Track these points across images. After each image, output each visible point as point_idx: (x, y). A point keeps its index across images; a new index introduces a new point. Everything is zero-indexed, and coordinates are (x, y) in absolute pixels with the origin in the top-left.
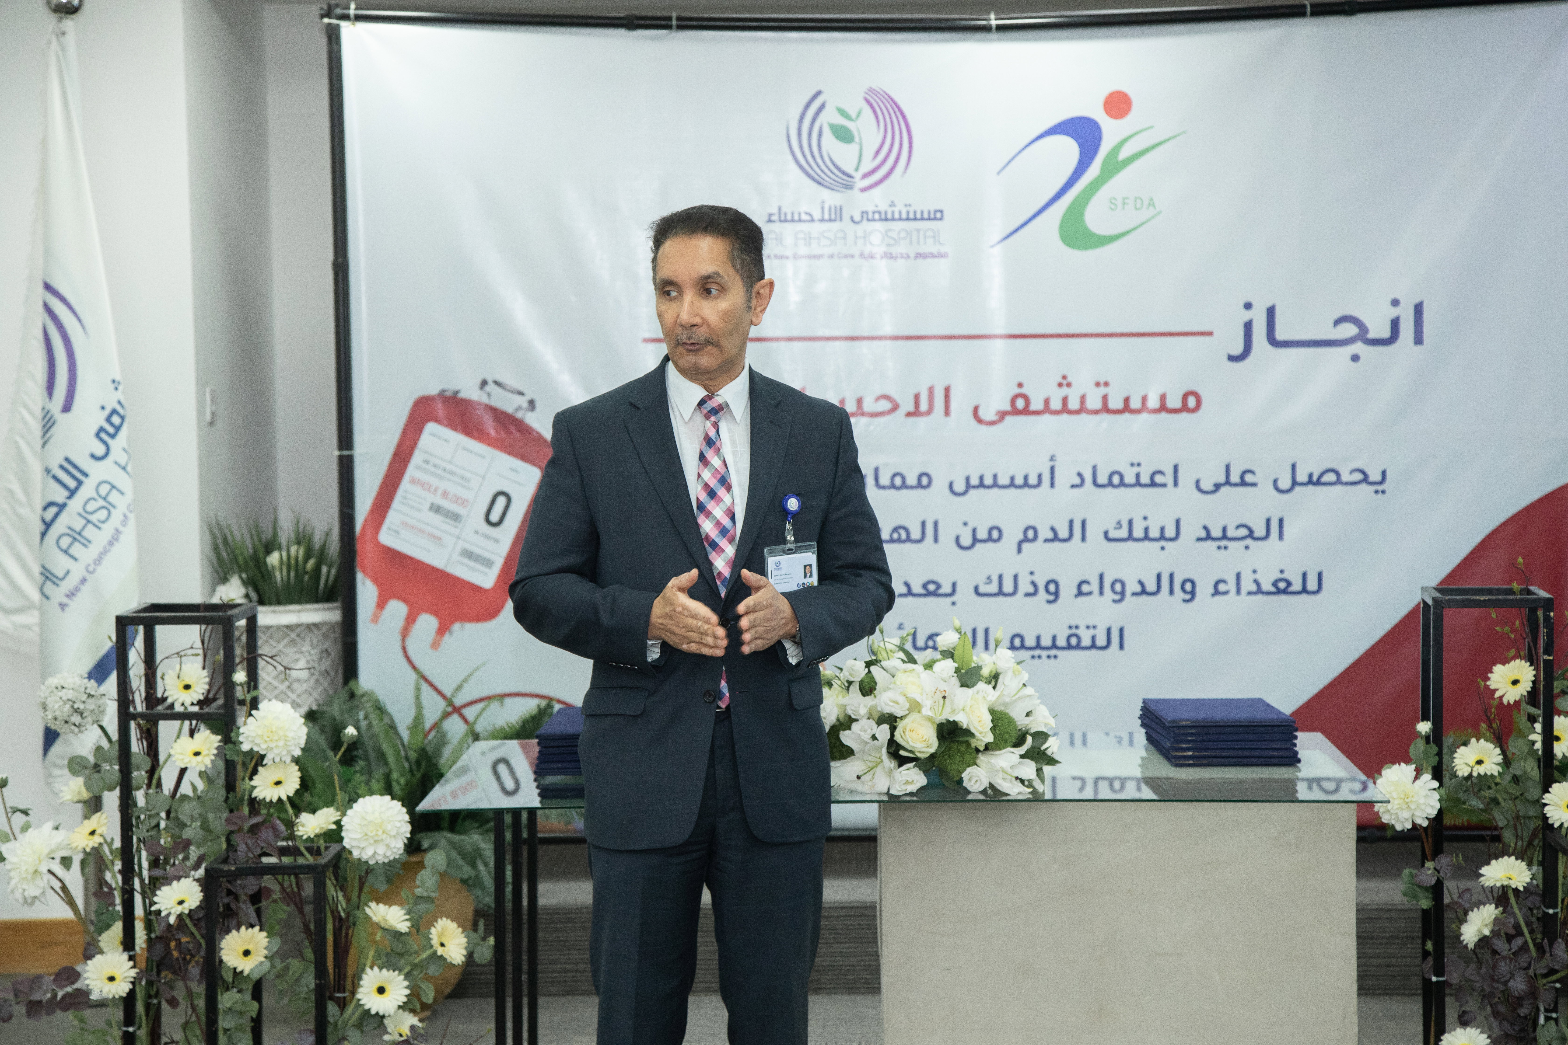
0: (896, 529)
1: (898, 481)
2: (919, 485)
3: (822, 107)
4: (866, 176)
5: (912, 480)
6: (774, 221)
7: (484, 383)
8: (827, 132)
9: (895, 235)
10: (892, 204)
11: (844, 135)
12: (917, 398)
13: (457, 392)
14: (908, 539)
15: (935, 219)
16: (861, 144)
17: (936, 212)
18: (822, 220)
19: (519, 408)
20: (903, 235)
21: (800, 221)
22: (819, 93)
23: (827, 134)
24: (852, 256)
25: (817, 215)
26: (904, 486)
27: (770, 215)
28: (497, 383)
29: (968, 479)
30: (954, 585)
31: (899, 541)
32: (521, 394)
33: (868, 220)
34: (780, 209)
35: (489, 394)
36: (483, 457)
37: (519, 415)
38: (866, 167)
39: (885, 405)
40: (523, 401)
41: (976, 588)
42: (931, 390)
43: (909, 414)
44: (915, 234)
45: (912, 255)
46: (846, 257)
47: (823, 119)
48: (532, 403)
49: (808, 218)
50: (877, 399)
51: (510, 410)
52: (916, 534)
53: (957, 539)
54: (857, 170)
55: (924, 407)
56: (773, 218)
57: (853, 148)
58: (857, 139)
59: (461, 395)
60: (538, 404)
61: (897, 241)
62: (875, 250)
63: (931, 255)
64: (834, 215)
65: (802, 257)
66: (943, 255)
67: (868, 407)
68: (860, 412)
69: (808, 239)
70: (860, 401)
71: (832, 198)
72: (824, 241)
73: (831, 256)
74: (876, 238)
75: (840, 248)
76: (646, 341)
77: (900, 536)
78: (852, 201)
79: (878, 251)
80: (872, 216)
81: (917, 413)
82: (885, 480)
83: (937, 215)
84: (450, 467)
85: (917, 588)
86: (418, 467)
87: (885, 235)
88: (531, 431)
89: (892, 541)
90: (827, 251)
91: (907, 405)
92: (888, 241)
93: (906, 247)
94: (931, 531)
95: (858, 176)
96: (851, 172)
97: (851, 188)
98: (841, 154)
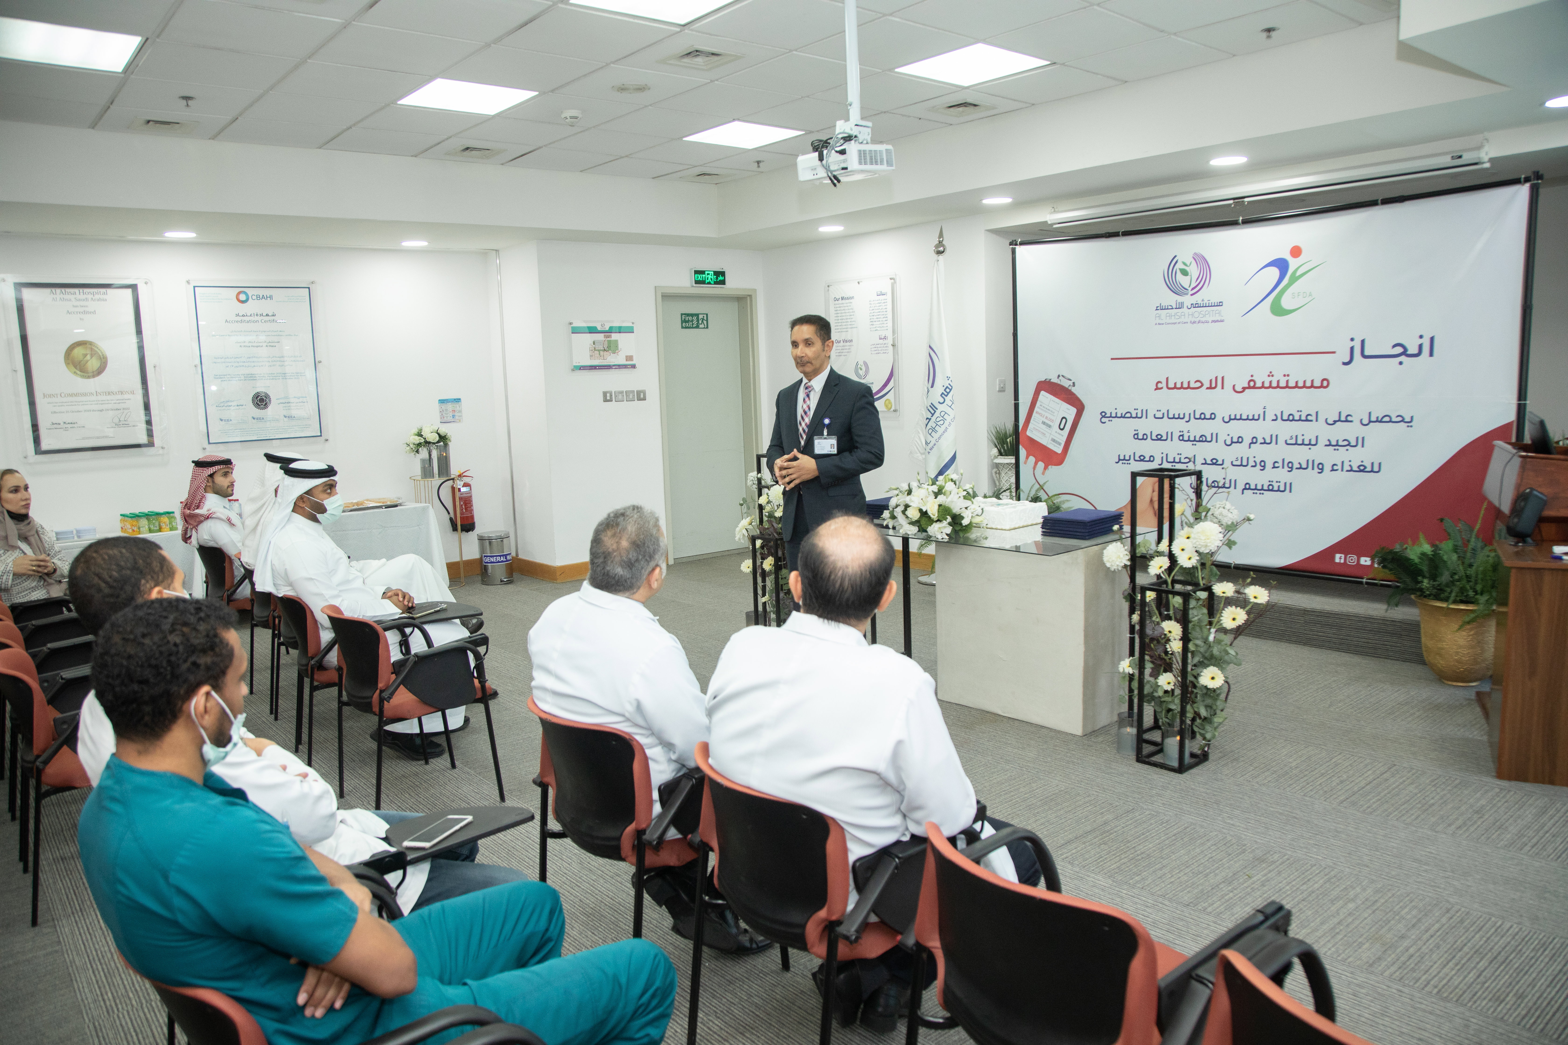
0: (1201, 436)
2: (1211, 418)
3: (1176, 262)
4: (1193, 289)
5: (1208, 416)
6: (1159, 310)
7: (1059, 376)
8: (1178, 272)
9: (1203, 313)
10: (1203, 300)
11: (1185, 273)
12: (1211, 381)
13: (1050, 380)
14: (1206, 441)
15: (1220, 306)
16: (1191, 276)
17: (1220, 302)
18: (1176, 308)
19: (1070, 385)
20: (1207, 313)
21: (1168, 309)
22: (1175, 256)
23: (1179, 273)
24: (1187, 323)
25: (1174, 307)
26: (1205, 418)
27: (1157, 307)
28: (1063, 376)
29: (1230, 416)
30: (1223, 460)
31: (1202, 441)
32: (1071, 380)
33: (1193, 307)
34: (1160, 304)
35: (1060, 380)
36: (1058, 404)
37: (1070, 388)
38: (1193, 285)
39: (1198, 384)
40: (1071, 383)
41: (1232, 463)
42: (1216, 378)
43: (1207, 388)
44: (1211, 312)
45: (1210, 321)
46: (1184, 323)
47: (1177, 267)
48: (1074, 383)
49: (1171, 308)
50: (1196, 382)
51: (1067, 386)
52: (1209, 439)
53: (1225, 441)
54: (1189, 287)
55: (1213, 385)
57: (1188, 278)
58: (1190, 274)
59: (1052, 381)
60: (1076, 384)
61: (1204, 316)
62: (1196, 320)
63: (1217, 321)
64: (1180, 306)
65: (1168, 324)
66: (1222, 321)
67: (1191, 386)
68: (1189, 387)
69: (1170, 316)
70: (1189, 382)
71: (1180, 299)
72: (1177, 317)
73: (1179, 323)
74: (1196, 315)
75: (1183, 319)
76: (1112, 359)
77: (1203, 439)
78: (1188, 300)
79: (1197, 320)
80: (1196, 306)
81: (1210, 388)
82: (1197, 416)
83: (1220, 304)
84: (1048, 408)
85: (1209, 462)
86: (1038, 407)
87: (1200, 313)
88: (1073, 394)
89: (1199, 441)
90: (1178, 321)
91: (1207, 385)
92: (1201, 316)
93: (1207, 318)
94: (1215, 437)
95: (1190, 289)
96: (1186, 287)
97: (1187, 294)
98: (1184, 281)
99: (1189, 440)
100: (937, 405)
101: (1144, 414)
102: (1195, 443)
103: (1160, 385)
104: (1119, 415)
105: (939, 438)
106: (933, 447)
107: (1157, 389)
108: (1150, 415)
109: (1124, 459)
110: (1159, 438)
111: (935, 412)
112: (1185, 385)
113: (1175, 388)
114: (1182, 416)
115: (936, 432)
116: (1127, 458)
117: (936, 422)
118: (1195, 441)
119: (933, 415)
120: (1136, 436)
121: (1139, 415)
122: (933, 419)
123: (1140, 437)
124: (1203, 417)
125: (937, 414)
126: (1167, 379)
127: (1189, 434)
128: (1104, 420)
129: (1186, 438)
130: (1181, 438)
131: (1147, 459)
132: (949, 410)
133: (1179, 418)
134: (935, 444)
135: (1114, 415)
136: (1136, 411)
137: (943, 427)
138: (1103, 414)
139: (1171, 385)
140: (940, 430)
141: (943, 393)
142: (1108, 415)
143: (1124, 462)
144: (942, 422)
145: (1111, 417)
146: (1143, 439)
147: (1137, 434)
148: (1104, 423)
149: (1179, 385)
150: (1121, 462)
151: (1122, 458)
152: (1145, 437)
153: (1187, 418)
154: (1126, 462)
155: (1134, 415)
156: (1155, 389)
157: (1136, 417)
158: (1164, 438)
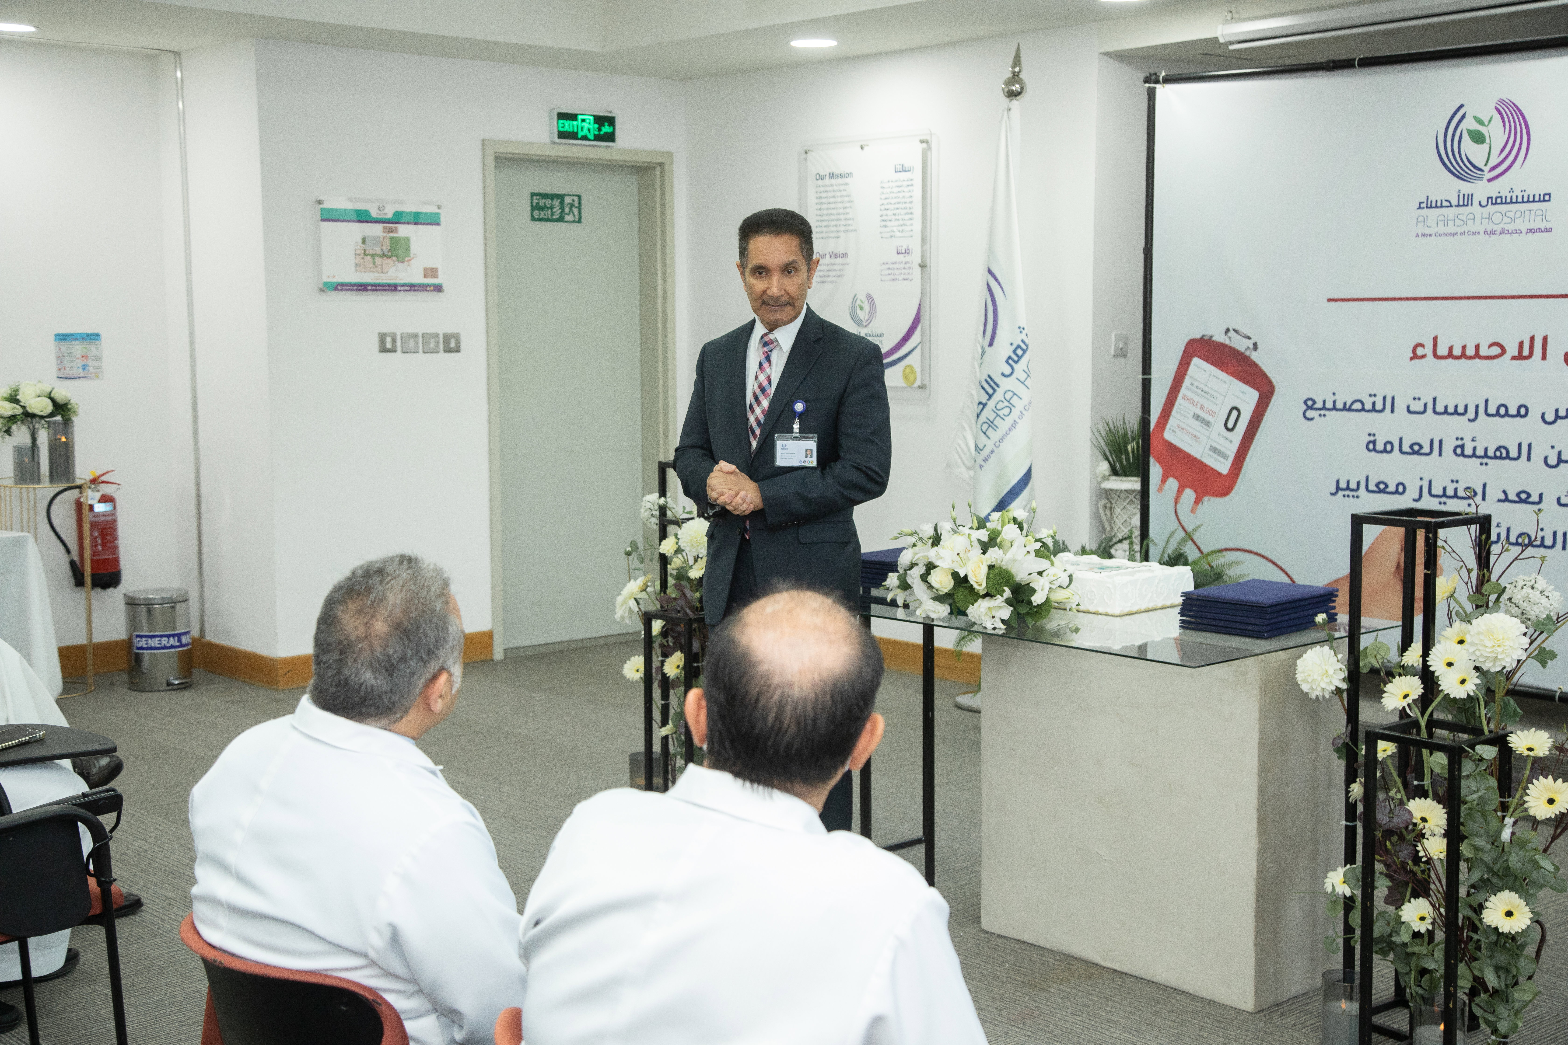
0: (1498, 449)
1: (1502, 411)
2: (1518, 415)
3: (1463, 117)
4: (1492, 169)
5: (1513, 411)
6: (1423, 208)
7: (1228, 330)
8: (1465, 136)
9: (1511, 215)
10: (1512, 190)
11: (1478, 138)
12: (1521, 344)
13: (1212, 337)
14: (1508, 457)
15: (1544, 201)
16: (1490, 144)
17: (1545, 195)
18: (1458, 205)
19: (1248, 348)
20: (1518, 214)
21: (1441, 206)
22: (1462, 106)
23: (1466, 137)
24: (1479, 233)
25: (1454, 202)
26: (1507, 414)
27: (1420, 203)
28: (1235, 330)
29: (1557, 411)
30: (1541, 495)
31: (1501, 458)
32: (1249, 338)
33: (1492, 204)
34: (1427, 197)
35: (1230, 338)
36: (1225, 382)
37: (1247, 353)
38: (1494, 161)
39: (1496, 350)
40: (1250, 344)
41: (1558, 499)
42: (1532, 339)
43: (1514, 358)
44: (1527, 213)
45: (1524, 231)
46: (1473, 234)
47: (1464, 126)
48: (1255, 345)
49: (1448, 204)
50: (1490, 346)
51: (1242, 349)
52: (1514, 453)
53: (1546, 458)
54: (1486, 165)
55: (1526, 352)
56: (1422, 205)
57: (1485, 147)
58: (1488, 141)
59: (1214, 339)
60: (1259, 345)
61: (1513, 220)
62: (1496, 228)
63: (1539, 230)
64: (1466, 201)
65: (1441, 235)
66: (1549, 230)
67: (1483, 352)
68: (1477, 355)
69: (1446, 221)
70: (1477, 347)
71: (1466, 188)
72: (1458, 222)
73: (1463, 234)
74: (1497, 218)
75: (1470, 227)
76: (1330, 300)
77: (1502, 454)
78: (1481, 190)
79: (1498, 228)
80: (1495, 201)
81: (1520, 357)
82: (1492, 410)
83: (1546, 198)
84: (1205, 388)
85: (1512, 496)
86: (1187, 388)
87: (1504, 215)
88: (1254, 365)
89: (1495, 457)
90: (1460, 230)
91: (1513, 351)
92: (1506, 220)
93: (1520, 225)
94: (1526, 451)
95: (1487, 169)
96: (1481, 166)
97: (1480, 179)
98: (1475, 153)
99: (1474, 455)
100: (998, 379)
101: (1389, 404)
102: (1485, 460)
103: (1420, 351)
104: (1339, 405)
105: (1001, 440)
106: (989, 457)
107: (1415, 356)
108: (1400, 407)
109: (1348, 488)
110: (1416, 450)
111: (994, 391)
112: (1470, 352)
113: (1450, 355)
114: (1461, 410)
115: (995, 428)
116: (1353, 485)
117: (996, 411)
118: (1486, 456)
119: (990, 396)
120: (1371, 446)
121: (1379, 406)
122: (991, 404)
123: (1379, 447)
124: (1503, 412)
125: (998, 396)
126: (1435, 339)
127: (1474, 444)
128: (1310, 414)
129: (1468, 451)
130: (1459, 451)
131: (1392, 488)
132: (1020, 389)
133: (1456, 412)
134: (992, 452)
135: (1329, 405)
136: (1373, 399)
137: (1009, 421)
138: (1310, 403)
139: (1442, 351)
140: (1003, 425)
141: (1010, 358)
142: (1319, 405)
143: (1347, 493)
144: (1007, 411)
145: (1324, 408)
146: (1385, 451)
147: (1374, 442)
148: (1312, 419)
149: (1457, 352)
150: (1341, 493)
151: (1343, 485)
152: (1389, 447)
153: (1471, 414)
154: (1351, 493)
155: (1368, 406)
156: (1411, 359)
157: (1374, 410)
158: (1426, 449)
